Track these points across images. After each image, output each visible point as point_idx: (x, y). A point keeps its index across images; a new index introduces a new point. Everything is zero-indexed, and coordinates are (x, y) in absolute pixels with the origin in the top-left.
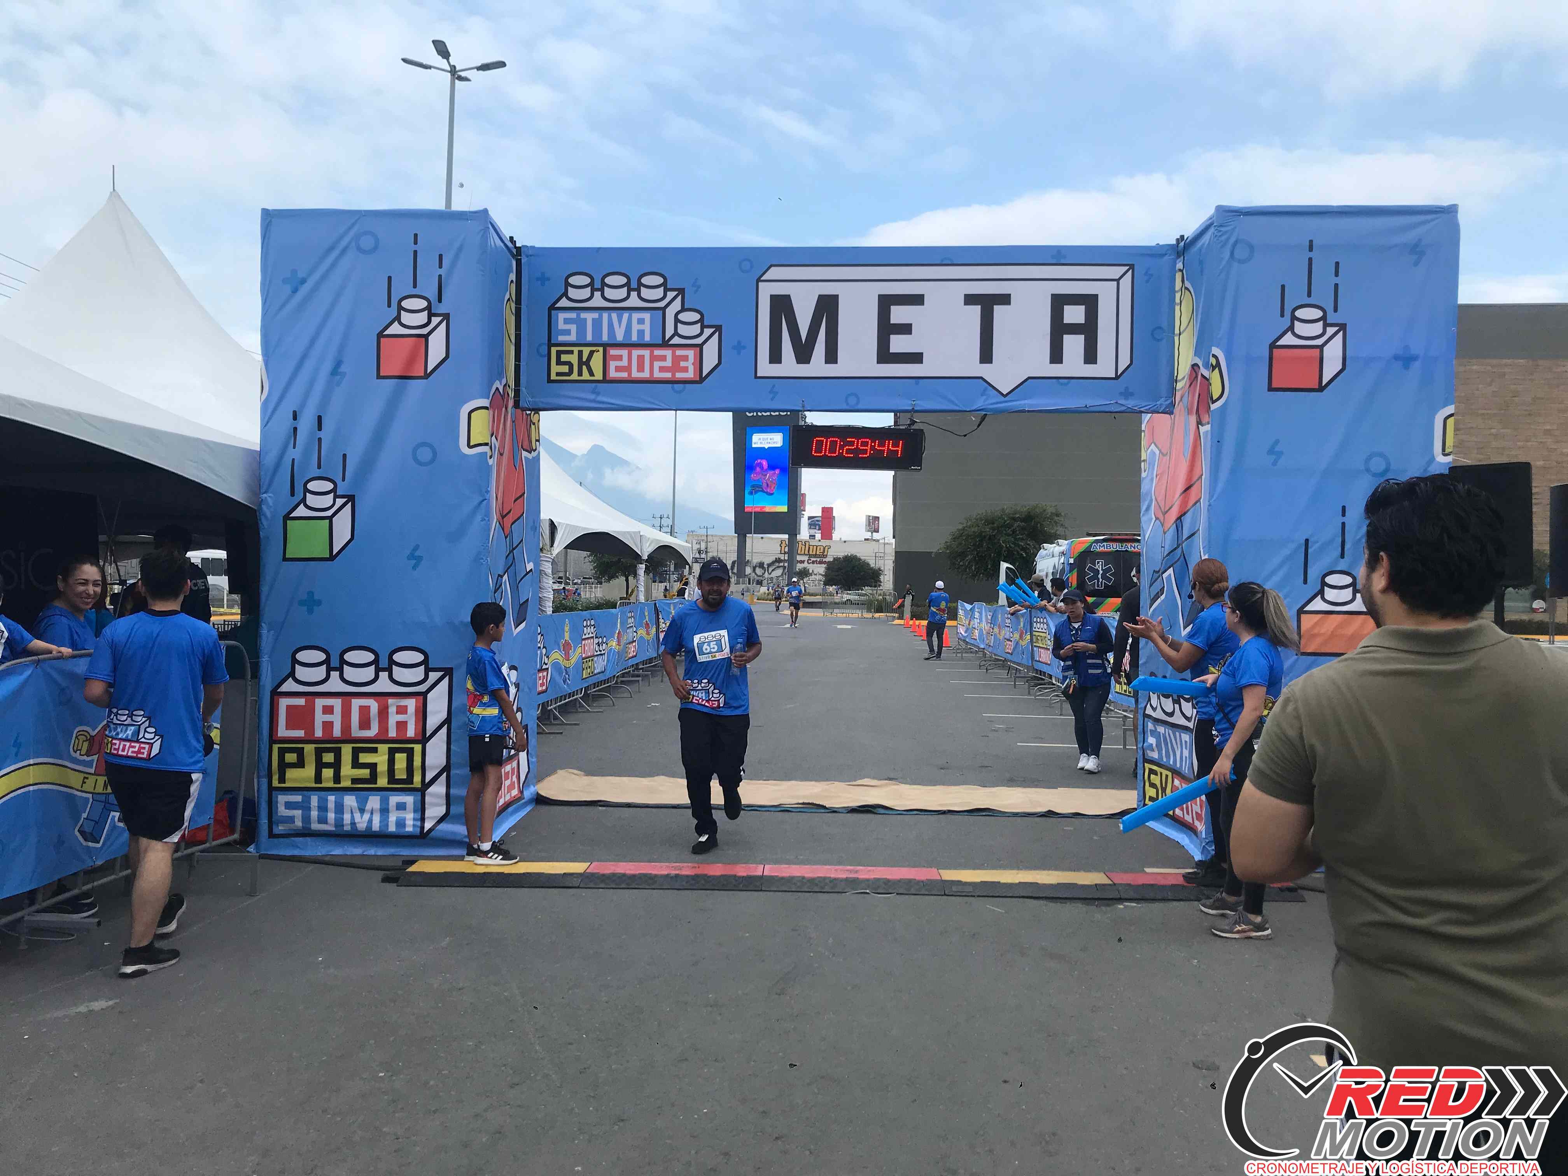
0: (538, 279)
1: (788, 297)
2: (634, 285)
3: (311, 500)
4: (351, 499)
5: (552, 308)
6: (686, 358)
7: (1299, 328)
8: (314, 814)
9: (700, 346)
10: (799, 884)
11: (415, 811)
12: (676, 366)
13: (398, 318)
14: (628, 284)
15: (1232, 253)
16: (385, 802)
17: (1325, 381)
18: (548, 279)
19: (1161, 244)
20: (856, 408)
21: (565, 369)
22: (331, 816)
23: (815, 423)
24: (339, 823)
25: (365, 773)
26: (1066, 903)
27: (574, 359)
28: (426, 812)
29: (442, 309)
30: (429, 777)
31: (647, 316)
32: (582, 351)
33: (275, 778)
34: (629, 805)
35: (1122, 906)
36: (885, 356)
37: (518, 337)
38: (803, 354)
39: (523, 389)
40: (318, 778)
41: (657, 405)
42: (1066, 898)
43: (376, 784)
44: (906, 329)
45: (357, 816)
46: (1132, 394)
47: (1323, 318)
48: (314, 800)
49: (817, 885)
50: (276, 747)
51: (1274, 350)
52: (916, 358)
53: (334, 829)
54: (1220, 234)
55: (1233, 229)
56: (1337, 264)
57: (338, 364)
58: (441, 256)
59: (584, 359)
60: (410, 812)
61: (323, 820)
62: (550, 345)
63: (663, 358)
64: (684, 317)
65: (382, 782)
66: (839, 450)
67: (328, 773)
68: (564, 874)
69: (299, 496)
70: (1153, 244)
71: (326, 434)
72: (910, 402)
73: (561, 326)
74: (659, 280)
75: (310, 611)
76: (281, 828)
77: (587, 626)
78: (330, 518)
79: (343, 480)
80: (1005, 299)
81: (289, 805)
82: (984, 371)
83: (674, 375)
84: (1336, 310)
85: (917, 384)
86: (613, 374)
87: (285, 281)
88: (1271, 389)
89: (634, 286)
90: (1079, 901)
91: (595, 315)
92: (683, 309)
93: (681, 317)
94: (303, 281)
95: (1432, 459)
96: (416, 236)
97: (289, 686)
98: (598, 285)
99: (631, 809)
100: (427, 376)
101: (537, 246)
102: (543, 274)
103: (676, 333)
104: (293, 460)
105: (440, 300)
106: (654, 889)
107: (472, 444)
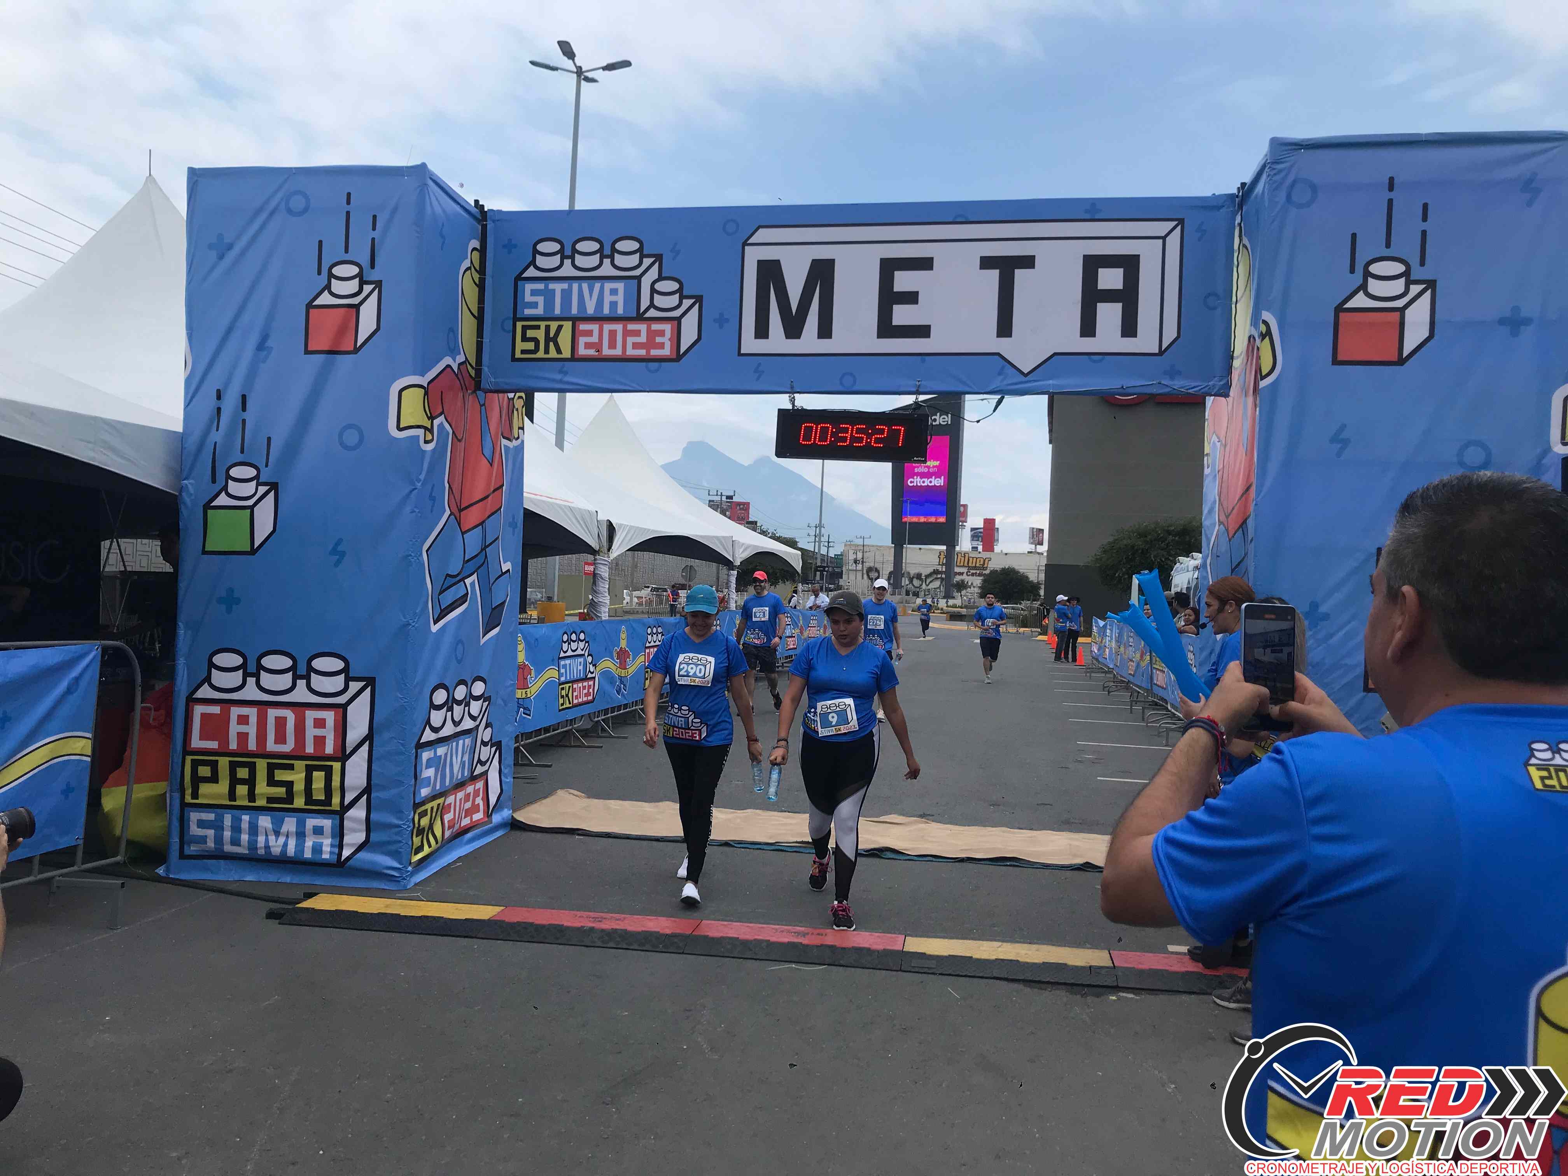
0: (504, 246)
1: (777, 263)
2: (607, 251)
3: (233, 487)
4: (274, 487)
5: (519, 278)
6: (662, 333)
7: (1374, 287)
8: (227, 834)
9: (679, 320)
10: (729, 947)
11: (333, 837)
12: (651, 343)
13: (328, 287)
14: (600, 251)
15: (1289, 197)
16: (301, 824)
17: (1406, 353)
18: (515, 246)
19: (1216, 194)
20: (850, 390)
21: (531, 346)
22: (245, 837)
23: (805, 408)
24: (253, 845)
25: (281, 791)
26: (1045, 990)
27: (540, 335)
28: (345, 838)
29: (374, 275)
30: (348, 799)
31: (620, 286)
32: (549, 326)
33: (189, 792)
34: (608, 835)
35: (1114, 998)
36: (886, 329)
37: (481, 310)
38: (793, 329)
39: (485, 369)
40: (232, 795)
41: (630, 386)
42: (1048, 983)
43: (292, 804)
44: (911, 298)
45: (272, 838)
46: (1179, 373)
47: (1406, 274)
48: (228, 820)
49: (751, 950)
50: (189, 759)
51: (1342, 315)
52: (923, 331)
53: (248, 852)
54: (1274, 172)
55: (1292, 166)
56: (1425, 207)
57: (265, 338)
58: (375, 217)
59: (552, 335)
60: (327, 838)
61: (235, 842)
62: (516, 319)
63: (637, 333)
64: (661, 286)
65: (299, 802)
66: (830, 439)
67: (242, 790)
68: (466, 919)
69: (220, 483)
70: (1209, 194)
71: (250, 416)
72: (912, 382)
73: (528, 298)
74: (635, 245)
75: (229, 610)
76: (193, 849)
77: (652, 634)
78: (252, 508)
79: (267, 466)
80: (1028, 262)
81: (201, 824)
82: (1003, 346)
83: (648, 352)
84: (1422, 263)
85: (923, 361)
86: (582, 351)
87: (210, 247)
88: (1336, 362)
89: (607, 253)
90: (1063, 987)
91: (565, 286)
92: (661, 278)
93: (659, 286)
94: (230, 247)
95: (1548, 450)
96: (349, 195)
97: (205, 692)
98: (568, 252)
99: (610, 840)
100: (356, 350)
101: (503, 210)
102: (510, 240)
103: (652, 305)
104: (216, 443)
105: (373, 266)
106: (560, 944)
107: (401, 427)
